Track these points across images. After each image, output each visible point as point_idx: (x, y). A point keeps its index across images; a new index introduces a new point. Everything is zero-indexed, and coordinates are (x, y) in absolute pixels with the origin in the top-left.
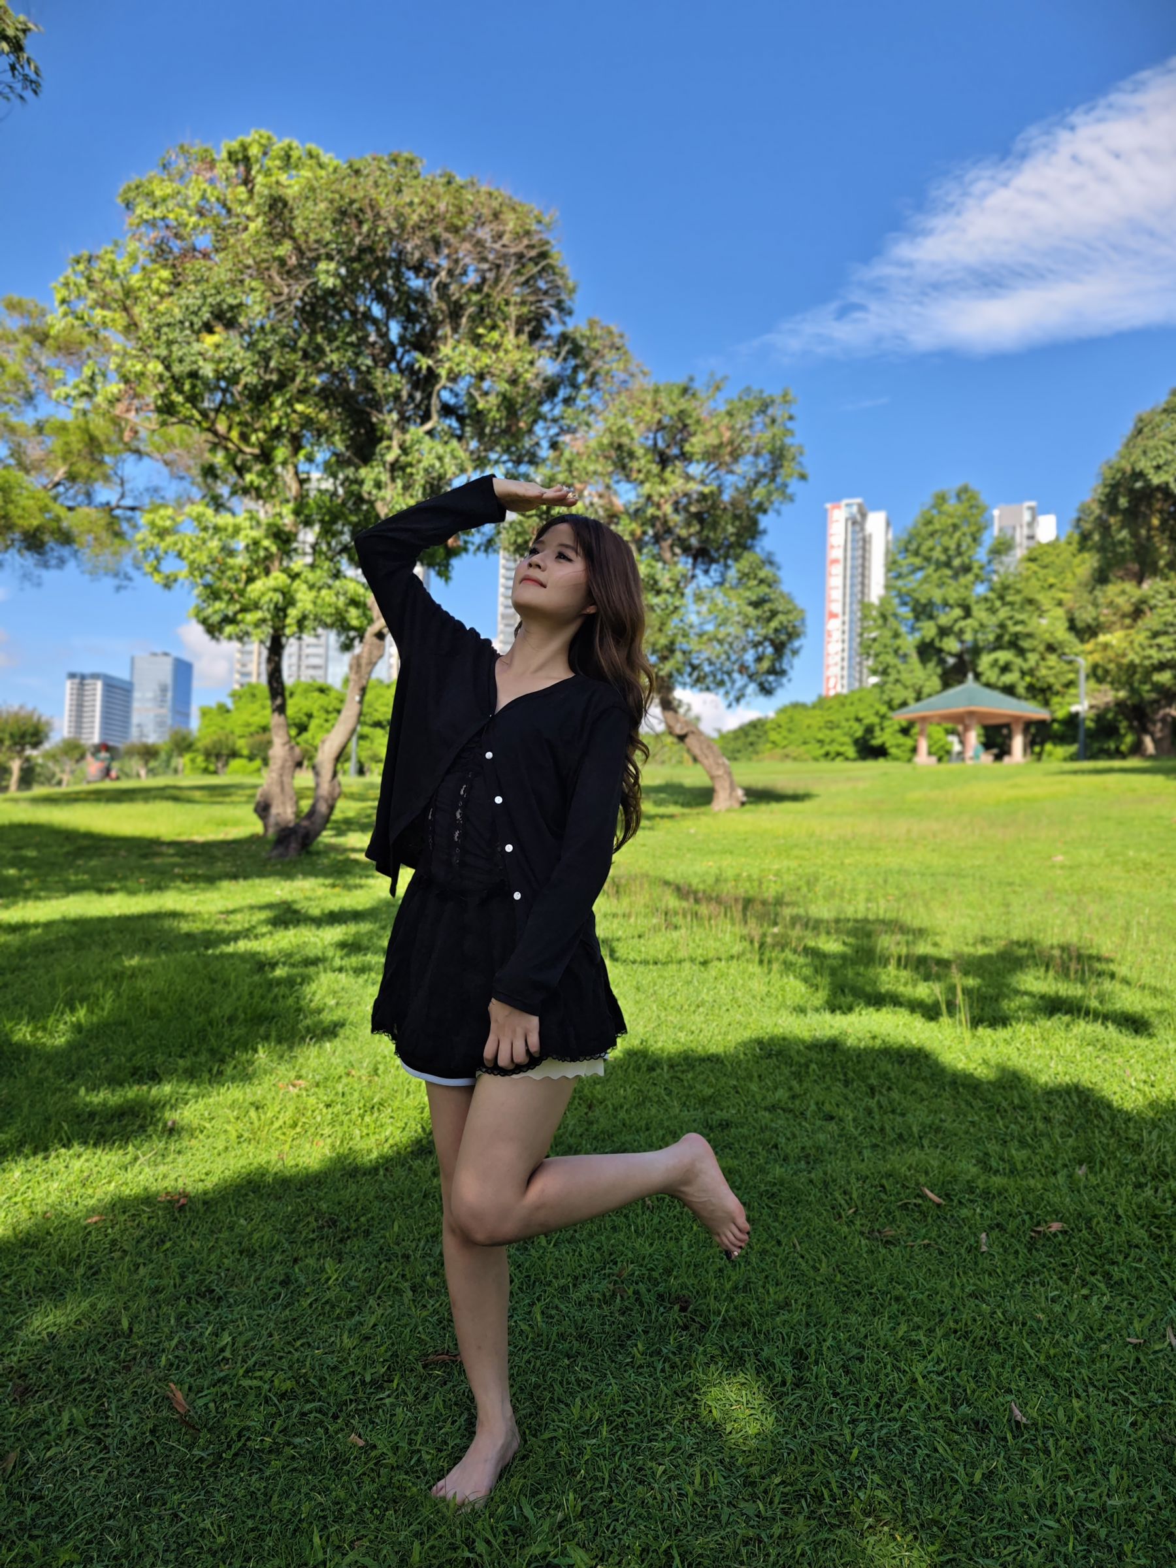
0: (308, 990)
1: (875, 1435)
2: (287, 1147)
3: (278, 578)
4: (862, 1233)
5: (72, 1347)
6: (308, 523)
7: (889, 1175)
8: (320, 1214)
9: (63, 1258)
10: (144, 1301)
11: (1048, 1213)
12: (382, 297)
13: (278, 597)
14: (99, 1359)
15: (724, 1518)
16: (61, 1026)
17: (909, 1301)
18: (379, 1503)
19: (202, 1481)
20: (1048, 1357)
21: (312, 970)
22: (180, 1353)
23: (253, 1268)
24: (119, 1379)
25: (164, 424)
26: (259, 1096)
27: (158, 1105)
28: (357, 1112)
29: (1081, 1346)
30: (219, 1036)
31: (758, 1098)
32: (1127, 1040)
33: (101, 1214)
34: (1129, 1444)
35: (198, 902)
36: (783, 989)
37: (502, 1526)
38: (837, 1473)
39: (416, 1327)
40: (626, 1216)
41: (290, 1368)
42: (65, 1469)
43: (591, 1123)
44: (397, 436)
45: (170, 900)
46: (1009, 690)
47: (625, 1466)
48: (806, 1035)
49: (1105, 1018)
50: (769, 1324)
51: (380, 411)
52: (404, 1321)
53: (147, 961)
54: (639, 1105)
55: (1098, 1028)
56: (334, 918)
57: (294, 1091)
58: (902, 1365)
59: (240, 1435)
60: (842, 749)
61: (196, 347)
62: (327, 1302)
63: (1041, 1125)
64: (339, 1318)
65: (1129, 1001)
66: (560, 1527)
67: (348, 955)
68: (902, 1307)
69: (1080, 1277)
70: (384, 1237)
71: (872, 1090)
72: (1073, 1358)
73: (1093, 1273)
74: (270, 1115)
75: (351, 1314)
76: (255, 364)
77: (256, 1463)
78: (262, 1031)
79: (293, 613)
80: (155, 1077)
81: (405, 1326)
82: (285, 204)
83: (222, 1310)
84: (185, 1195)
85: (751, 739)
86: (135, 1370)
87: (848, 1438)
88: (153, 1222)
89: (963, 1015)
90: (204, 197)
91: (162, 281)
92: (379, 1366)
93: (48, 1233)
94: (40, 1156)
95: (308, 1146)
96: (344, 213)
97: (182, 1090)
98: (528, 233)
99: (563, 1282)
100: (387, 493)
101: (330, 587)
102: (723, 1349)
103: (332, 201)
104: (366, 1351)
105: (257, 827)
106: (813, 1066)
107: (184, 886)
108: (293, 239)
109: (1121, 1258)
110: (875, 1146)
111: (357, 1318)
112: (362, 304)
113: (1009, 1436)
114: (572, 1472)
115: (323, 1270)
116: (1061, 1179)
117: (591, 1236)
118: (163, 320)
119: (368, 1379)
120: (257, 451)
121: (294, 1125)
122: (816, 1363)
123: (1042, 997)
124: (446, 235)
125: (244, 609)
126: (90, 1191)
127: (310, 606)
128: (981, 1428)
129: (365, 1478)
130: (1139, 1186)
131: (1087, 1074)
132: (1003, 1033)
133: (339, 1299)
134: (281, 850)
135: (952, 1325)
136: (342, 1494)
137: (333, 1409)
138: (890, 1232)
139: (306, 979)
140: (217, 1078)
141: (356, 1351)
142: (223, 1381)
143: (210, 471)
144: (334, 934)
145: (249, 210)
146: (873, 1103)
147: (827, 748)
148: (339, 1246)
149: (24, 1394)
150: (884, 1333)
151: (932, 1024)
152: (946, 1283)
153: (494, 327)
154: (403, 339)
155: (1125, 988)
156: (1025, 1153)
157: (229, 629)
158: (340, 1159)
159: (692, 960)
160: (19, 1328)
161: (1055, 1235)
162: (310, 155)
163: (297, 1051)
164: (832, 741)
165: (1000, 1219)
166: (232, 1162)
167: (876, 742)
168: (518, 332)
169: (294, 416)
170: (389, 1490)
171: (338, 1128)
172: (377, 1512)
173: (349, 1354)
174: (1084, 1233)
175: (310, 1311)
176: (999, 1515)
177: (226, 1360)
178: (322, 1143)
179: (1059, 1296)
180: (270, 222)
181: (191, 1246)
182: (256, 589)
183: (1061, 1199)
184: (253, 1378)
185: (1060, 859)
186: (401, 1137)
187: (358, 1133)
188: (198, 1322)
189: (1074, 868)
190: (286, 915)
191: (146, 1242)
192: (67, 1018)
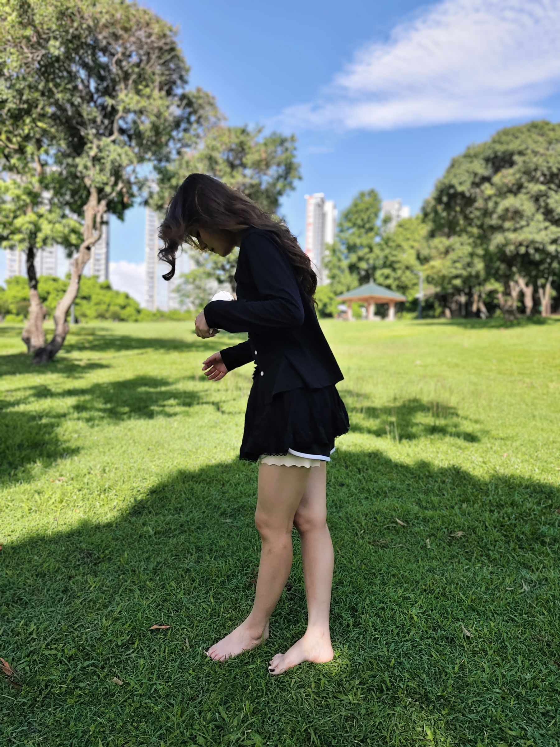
0: (59, 430)
1: (401, 650)
2: (58, 513)
3: (31, 216)
4: (370, 543)
6: (47, 188)
7: (377, 513)
8: (82, 551)
11: (456, 527)
12: (85, 65)
13: (31, 227)
17: (400, 576)
18: (136, 719)
19: (25, 717)
20: (472, 600)
21: (63, 419)
23: (44, 584)
26: (39, 487)
28: (96, 493)
29: (485, 593)
30: (13, 455)
34: (521, 643)
37: (211, 726)
38: (386, 673)
39: (144, 611)
40: (250, 541)
41: (73, 641)
43: (224, 493)
44: (96, 142)
46: (389, 287)
47: (273, 681)
49: (458, 435)
51: (86, 129)
52: (137, 608)
54: (248, 482)
56: (70, 393)
57: (59, 483)
58: (405, 611)
59: (46, 686)
62: (91, 600)
64: (99, 609)
65: (466, 425)
67: (82, 411)
68: (396, 580)
69: (476, 558)
70: (120, 561)
71: (359, 471)
72: (484, 600)
73: (482, 556)
74: (46, 496)
75: (106, 606)
76: (14, 97)
77: (57, 701)
78: (38, 452)
79: (40, 236)
81: (138, 611)
82: (29, 6)
83: (29, 610)
87: (386, 653)
92: (125, 635)
95: (70, 512)
96: (63, 14)
98: (165, 36)
99: (222, 579)
100: (91, 172)
101: (60, 222)
103: (56, 7)
104: (117, 627)
105: (23, 348)
108: (35, 27)
109: (492, 548)
110: (367, 498)
111: (110, 609)
112: (74, 68)
113: (465, 644)
114: (244, 688)
115: (86, 581)
116: (457, 510)
117: (233, 553)
119: (120, 644)
120: (16, 147)
122: (363, 613)
123: (429, 425)
124: (121, 33)
125: (13, 233)
127: (49, 232)
128: (451, 641)
129: (125, 704)
130: (492, 511)
131: (456, 460)
132: (414, 442)
133: (98, 598)
134: (37, 360)
135: (424, 587)
136: (113, 715)
137: (102, 663)
138: (383, 541)
139: (59, 424)
140: (15, 478)
141: (111, 628)
142: (32, 653)
144: (71, 401)
145: (7, 9)
146: (361, 477)
148: (94, 567)
150: (393, 595)
151: (380, 438)
152: (415, 566)
153: (147, 86)
154: (97, 90)
156: (437, 498)
157: (4, 243)
161: (461, 538)
163: (59, 462)
165: (433, 532)
166: (27, 524)
167: (329, 310)
168: (161, 89)
169: (37, 129)
170: (141, 710)
171: (86, 502)
172: (135, 724)
173: (107, 630)
174: (473, 536)
175: (81, 606)
176: (472, 689)
177: (34, 640)
178: (78, 511)
179: (469, 568)
180: (20, 16)
181: (7, 574)
182: (18, 222)
183: (460, 520)
184: (51, 649)
185: (418, 362)
186: (123, 505)
187: (98, 504)
188: (14, 618)
189: (426, 366)
190: (43, 392)
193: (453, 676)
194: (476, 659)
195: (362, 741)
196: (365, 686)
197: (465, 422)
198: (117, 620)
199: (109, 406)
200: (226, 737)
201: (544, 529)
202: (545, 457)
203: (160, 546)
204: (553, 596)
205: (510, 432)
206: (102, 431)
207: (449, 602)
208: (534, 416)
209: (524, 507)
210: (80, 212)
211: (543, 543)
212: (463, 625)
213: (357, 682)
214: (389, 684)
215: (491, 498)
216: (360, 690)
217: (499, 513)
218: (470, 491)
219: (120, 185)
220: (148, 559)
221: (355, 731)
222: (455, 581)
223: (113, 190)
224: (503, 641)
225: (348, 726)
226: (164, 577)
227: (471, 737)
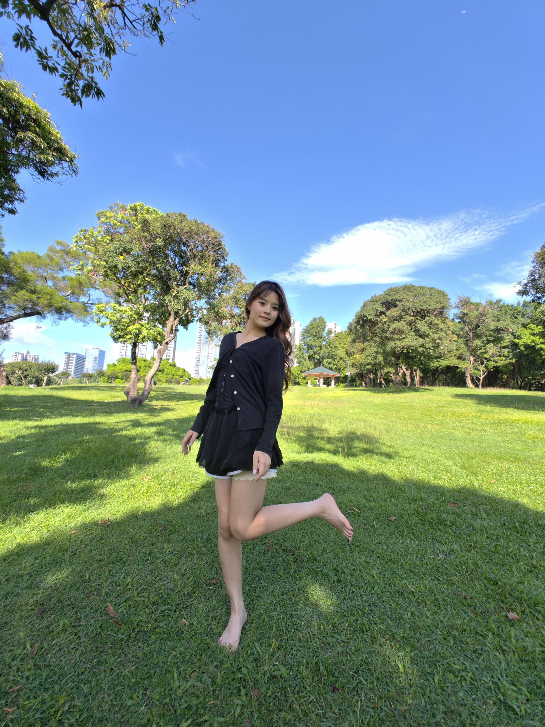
0: (147, 447)
2: (145, 500)
3: (137, 326)
5: (64, 589)
6: (147, 312)
8: (161, 525)
9: (61, 549)
10: (95, 565)
11: (390, 514)
12: (173, 250)
13: (137, 331)
14: (76, 594)
16: (61, 460)
18: (198, 652)
19: (123, 650)
21: (148, 440)
22: (110, 588)
23: (137, 548)
24: (85, 603)
25: (105, 280)
26: (134, 483)
27: (97, 487)
28: (169, 487)
29: (417, 560)
30: (119, 462)
31: (296, 479)
33: (76, 530)
35: (107, 419)
37: (251, 658)
38: (364, 618)
39: (201, 569)
41: (155, 591)
42: (61, 650)
44: (176, 288)
45: (98, 419)
46: (331, 369)
47: (289, 623)
49: (381, 454)
51: (171, 282)
53: (91, 437)
55: (379, 457)
56: (152, 425)
57: (146, 480)
59: (138, 625)
61: (117, 259)
62: (166, 561)
64: (171, 567)
65: (385, 449)
66: (272, 655)
67: (159, 435)
69: (406, 535)
70: (185, 533)
72: (417, 564)
73: (409, 533)
74: (138, 489)
75: (176, 565)
76: (135, 265)
77: (145, 638)
78: (134, 460)
79: (141, 336)
80: (96, 476)
81: (197, 569)
82: (148, 222)
83: (126, 567)
84: (109, 520)
86: (92, 597)
87: (361, 603)
88: (97, 532)
90: (122, 218)
91: (108, 239)
92: (190, 587)
93: (55, 539)
94: (53, 507)
95: (153, 500)
96: (165, 226)
97: (106, 481)
98: (216, 238)
100: (172, 304)
101: (152, 329)
102: (310, 570)
103: (162, 223)
104: (184, 580)
105: (124, 398)
106: (308, 469)
107: (102, 415)
108: (149, 232)
109: (415, 528)
111: (179, 567)
112: (168, 252)
114: (271, 628)
115: (163, 547)
116: (388, 502)
118: (107, 250)
119: (186, 593)
120: (133, 290)
121: (147, 492)
122: (342, 573)
123: (363, 448)
124: (194, 236)
125: (126, 334)
126: (72, 520)
127: (146, 334)
128: (402, 594)
129: (191, 640)
131: (382, 470)
132: (356, 458)
133: (171, 559)
134: (133, 404)
135: (377, 555)
136: (183, 649)
137: (174, 608)
139: (146, 443)
140: (119, 477)
141: (180, 581)
142: (128, 599)
143: (118, 294)
144: (153, 429)
145: (136, 223)
148: (168, 537)
149: (43, 613)
151: (336, 456)
153: (205, 262)
154: (179, 263)
157: (121, 339)
158: (165, 504)
160: (41, 582)
161: (394, 521)
162: (155, 211)
163: (146, 466)
165: (376, 516)
166: (126, 507)
167: (296, 381)
168: (212, 264)
169: (145, 281)
170: (202, 645)
171: (163, 493)
172: (198, 657)
173: (177, 582)
174: (402, 520)
175: (160, 565)
176: (423, 631)
177: (129, 589)
178: (158, 499)
179: (403, 542)
180: (143, 227)
181: (113, 541)
182: (130, 329)
183: (392, 509)
184: (141, 597)
185: (351, 411)
186: (186, 495)
187: (170, 494)
188: (117, 573)
189: (356, 414)
190: (136, 424)
191: (94, 541)
192: (63, 456)
193: (408, 621)
194: (420, 608)
195: (355, 672)
196: (352, 628)
197: (384, 447)
198: (183, 575)
199: (175, 433)
200: (262, 668)
201: (444, 516)
202: (435, 469)
203: (210, 523)
204: (460, 562)
205: (410, 453)
206: (171, 448)
207: (395, 566)
208: (423, 444)
209: (429, 501)
210: (164, 324)
211: (446, 525)
212: (407, 582)
213: (347, 625)
214: (367, 627)
215: (408, 495)
216: (348, 631)
217: (414, 505)
218: (394, 490)
219: (187, 311)
220: (202, 531)
221: (349, 665)
222: (397, 551)
223: (183, 313)
224: (435, 595)
225: (344, 661)
226: (213, 545)
227: (429, 670)
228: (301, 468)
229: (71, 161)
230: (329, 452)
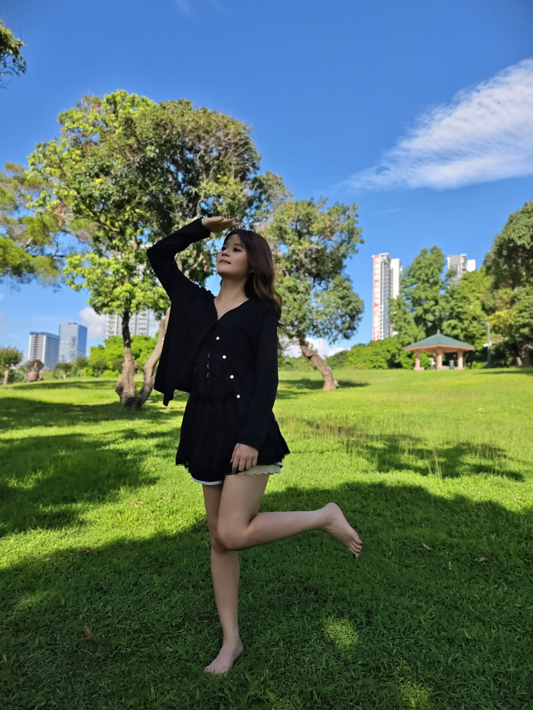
0: (143, 464)
2: (134, 529)
3: (127, 286)
4: (395, 563)
5: (39, 612)
6: (141, 262)
7: (407, 539)
8: (150, 556)
9: (34, 575)
10: (71, 592)
11: (479, 553)
12: (174, 162)
13: (127, 294)
14: (52, 617)
15: (336, 678)
16: (30, 480)
17: (417, 590)
18: (180, 675)
19: (100, 667)
20: (480, 612)
21: (144, 456)
22: (88, 614)
23: (120, 579)
24: (61, 625)
25: (77, 218)
26: (121, 508)
27: (76, 512)
28: (166, 514)
29: (495, 608)
30: (103, 483)
32: (512, 483)
33: (51, 557)
34: (517, 647)
35: (91, 430)
36: (357, 463)
38: (386, 659)
39: (195, 603)
40: (289, 556)
41: (138, 620)
42: (37, 663)
44: (181, 222)
45: (79, 429)
46: (456, 337)
47: (291, 658)
48: (368, 482)
49: (502, 474)
50: (354, 599)
51: (174, 212)
52: (190, 600)
53: (69, 453)
55: (499, 478)
56: (153, 435)
57: (137, 506)
58: (415, 616)
59: (116, 648)
60: (381, 365)
61: (92, 184)
62: (154, 593)
63: (474, 517)
64: (160, 599)
65: (513, 467)
66: (262, 684)
67: (160, 450)
68: (414, 593)
69: (493, 580)
70: (180, 566)
71: (399, 504)
72: (491, 613)
73: (500, 578)
74: (126, 516)
75: (165, 597)
76: (118, 191)
77: (124, 659)
78: (122, 481)
79: (134, 302)
80: (74, 501)
81: (190, 602)
82: (132, 121)
83: (107, 596)
84: (89, 549)
85: (340, 360)
86: (68, 621)
87: (391, 646)
88: (75, 560)
89: (439, 473)
90: (96, 119)
91: (77, 155)
92: (178, 619)
93: (27, 565)
94: (23, 533)
95: (144, 529)
96: (158, 125)
97: (87, 506)
98: (239, 134)
99: (261, 583)
101: (151, 290)
102: (334, 610)
103: (153, 120)
104: (173, 612)
105: (117, 399)
106: (372, 494)
107: (84, 423)
108: (136, 136)
109: (511, 572)
111: (168, 599)
112: (166, 165)
113: (463, 644)
114: (267, 661)
115: (152, 579)
116: (484, 539)
117: (273, 564)
118: (77, 172)
119: (174, 624)
120: (118, 230)
122: (376, 615)
123: (474, 466)
124: (203, 135)
125: (112, 300)
126: (45, 548)
127: (141, 299)
128: (450, 641)
129: (174, 665)
130: (519, 542)
131: (495, 497)
132: (456, 480)
133: (160, 591)
134: (128, 408)
135: (437, 599)
136: (163, 671)
137: (159, 637)
138: (407, 562)
139: (141, 460)
140: (102, 501)
141: (168, 613)
142: (107, 625)
143: (97, 239)
144: (154, 441)
145: (116, 124)
146: (399, 509)
147: (375, 364)
148: (159, 569)
149: (17, 632)
150: (406, 603)
151: (425, 477)
152: (433, 583)
153: (225, 175)
154: (184, 180)
155: (511, 461)
156: (467, 530)
157: (105, 309)
158: (159, 534)
159: (316, 451)
160: (15, 604)
161: (482, 562)
162: (143, 101)
163: (138, 489)
164: (377, 361)
165: (457, 556)
166: (110, 535)
167: (397, 361)
168: (235, 177)
169: (135, 214)
171: (157, 521)
172: (179, 678)
173: (165, 614)
174: (495, 561)
175: (147, 596)
177: (109, 617)
178: (150, 527)
179: (484, 588)
180: (125, 129)
181: (92, 570)
182: (117, 291)
183: (485, 548)
184: (122, 624)
185: (480, 409)
187: (166, 523)
188: (96, 601)
189: (487, 413)
190: (131, 435)
191: (72, 568)
192: (33, 476)
194: (470, 655)
197: (512, 464)
215: (521, 530)
218: (502, 524)
219: (201, 257)
222: (468, 597)
223: (195, 261)
225: (346, 694)
228: (361, 492)
229: (16, 52)
230: (417, 470)
